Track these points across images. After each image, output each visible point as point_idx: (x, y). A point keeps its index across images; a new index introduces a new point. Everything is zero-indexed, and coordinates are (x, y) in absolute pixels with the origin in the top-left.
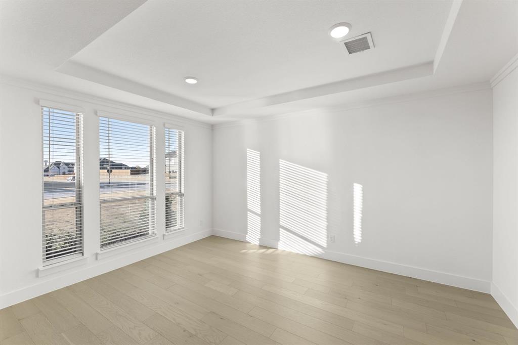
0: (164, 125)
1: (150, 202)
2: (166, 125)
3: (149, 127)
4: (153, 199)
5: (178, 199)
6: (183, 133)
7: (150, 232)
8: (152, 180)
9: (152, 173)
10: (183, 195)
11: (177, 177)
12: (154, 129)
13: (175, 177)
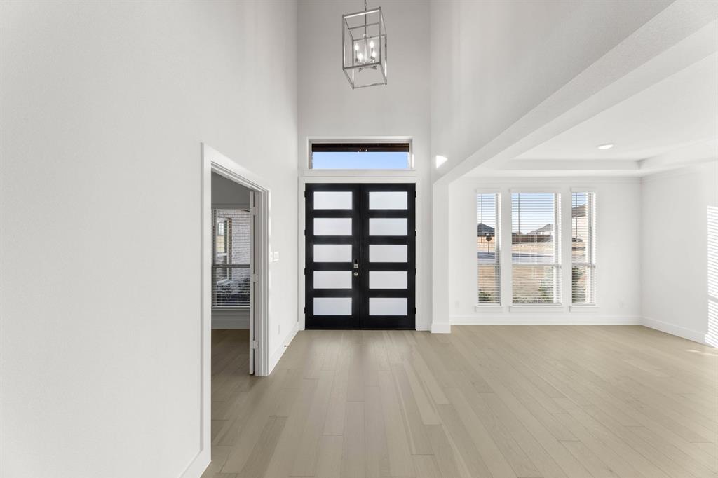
0: (571, 190)
1: (555, 270)
2: (573, 191)
3: (553, 194)
4: (558, 267)
5: (588, 270)
6: (595, 195)
7: (555, 300)
8: (557, 248)
9: (557, 240)
10: (595, 267)
11: (587, 249)
12: (559, 196)
13: (583, 249)
